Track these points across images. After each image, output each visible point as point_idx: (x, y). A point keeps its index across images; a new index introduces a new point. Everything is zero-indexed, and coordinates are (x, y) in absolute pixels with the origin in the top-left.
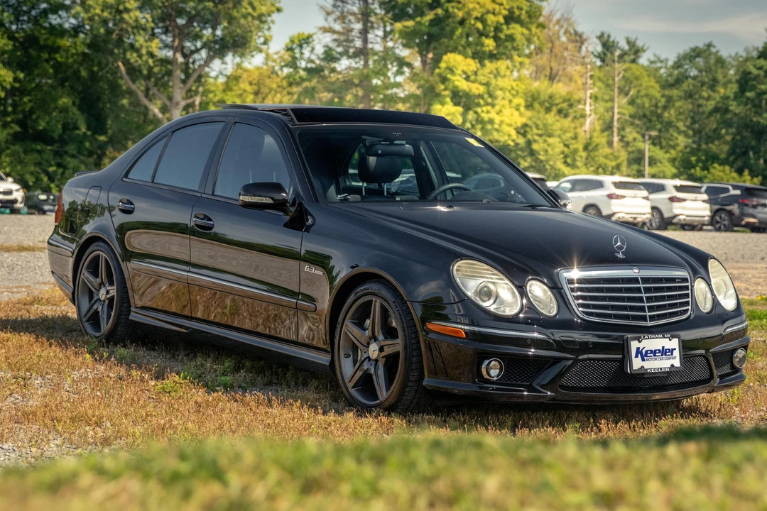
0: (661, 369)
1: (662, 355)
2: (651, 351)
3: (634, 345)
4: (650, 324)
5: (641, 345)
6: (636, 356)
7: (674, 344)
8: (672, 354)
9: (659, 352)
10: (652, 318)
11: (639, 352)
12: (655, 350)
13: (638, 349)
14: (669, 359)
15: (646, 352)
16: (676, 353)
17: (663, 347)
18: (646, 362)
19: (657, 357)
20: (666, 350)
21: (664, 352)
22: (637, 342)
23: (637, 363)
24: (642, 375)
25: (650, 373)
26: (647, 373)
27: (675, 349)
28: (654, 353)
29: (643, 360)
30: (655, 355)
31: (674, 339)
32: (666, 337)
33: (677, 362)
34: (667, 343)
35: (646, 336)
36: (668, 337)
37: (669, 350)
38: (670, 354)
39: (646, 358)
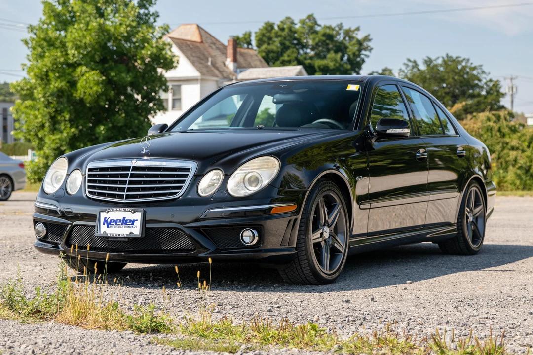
0: (119, 235)
2: (114, 220)
3: (103, 215)
4: (124, 201)
5: (107, 216)
6: (104, 224)
7: (138, 216)
8: (133, 224)
9: (120, 222)
10: (128, 197)
11: (106, 220)
12: (117, 220)
13: (105, 218)
14: (129, 227)
15: (111, 220)
16: (138, 224)
17: (124, 218)
18: (109, 229)
19: (118, 226)
20: (127, 220)
21: (124, 222)
22: (105, 213)
23: (103, 229)
24: (106, 238)
25: (109, 237)
27: (137, 220)
28: (116, 222)
29: (108, 227)
30: (116, 224)
31: (136, 213)
32: (127, 211)
33: (136, 231)
34: (128, 215)
35: (110, 209)
36: (129, 211)
37: (130, 221)
38: (131, 223)
39: (110, 226)
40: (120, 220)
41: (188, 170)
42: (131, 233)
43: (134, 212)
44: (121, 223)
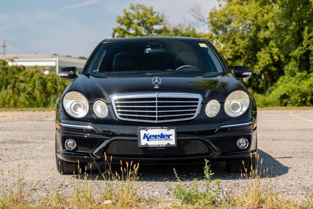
0: (159, 145)
1: (161, 138)
2: (153, 136)
3: (143, 132)
4: (156, 121)
5: (147, 133)
6: (144, 138)
7: (172, 132)
8: (169, 137)
10: (159, 119)
11: (145, 136)
12: (156, 136)
13: (145, 134)
14: (166, 140)
15: (150, 136)
16: (173, 137)
17: (162, 134)
18: (150, 141)
19: (157, 139)
20: (164, 135)
21: (162, 136)
22: (144, 131)
23: (144, 142)
24: (146, 148)
25: (151, 147)
26: (149, 147)
27: (172, 135)
28: (155, 137)
29: (148, 140)
30: (155, 138)
31: (171, 130)
32: (164, 129)
33: (172, 142)
34: (165, 131)
35: (150, 128)
36: (166, 129)
37: (167, 136)
38: (167, 137)
39: (150, 139)
40: (159, 136)
41: (197, 100)
42: (168, 144)
43: (169, 129)
44: (159, 137)
